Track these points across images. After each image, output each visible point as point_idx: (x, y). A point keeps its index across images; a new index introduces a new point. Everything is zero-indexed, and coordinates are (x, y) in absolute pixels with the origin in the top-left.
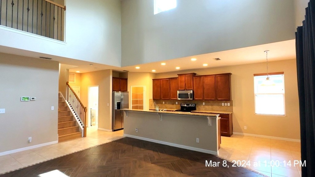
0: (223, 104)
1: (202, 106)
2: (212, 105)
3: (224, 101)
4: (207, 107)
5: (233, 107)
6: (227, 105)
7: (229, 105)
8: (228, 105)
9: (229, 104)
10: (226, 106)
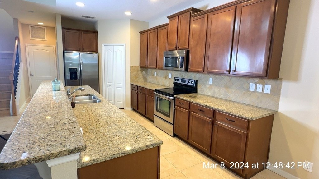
0: (252, 87)
1: (208, 86)
2: (227, 87)
3: (257, 80)
4: (216, 89)
5: (281, 98)
6: (263, 90)
7: (269, 92)
8: (265, 92)
9: (268, 89)
10: (259, 92)
